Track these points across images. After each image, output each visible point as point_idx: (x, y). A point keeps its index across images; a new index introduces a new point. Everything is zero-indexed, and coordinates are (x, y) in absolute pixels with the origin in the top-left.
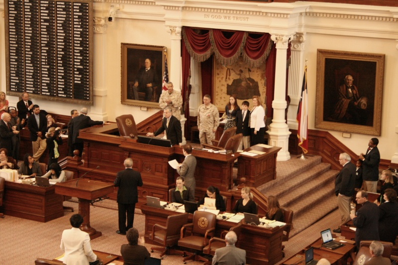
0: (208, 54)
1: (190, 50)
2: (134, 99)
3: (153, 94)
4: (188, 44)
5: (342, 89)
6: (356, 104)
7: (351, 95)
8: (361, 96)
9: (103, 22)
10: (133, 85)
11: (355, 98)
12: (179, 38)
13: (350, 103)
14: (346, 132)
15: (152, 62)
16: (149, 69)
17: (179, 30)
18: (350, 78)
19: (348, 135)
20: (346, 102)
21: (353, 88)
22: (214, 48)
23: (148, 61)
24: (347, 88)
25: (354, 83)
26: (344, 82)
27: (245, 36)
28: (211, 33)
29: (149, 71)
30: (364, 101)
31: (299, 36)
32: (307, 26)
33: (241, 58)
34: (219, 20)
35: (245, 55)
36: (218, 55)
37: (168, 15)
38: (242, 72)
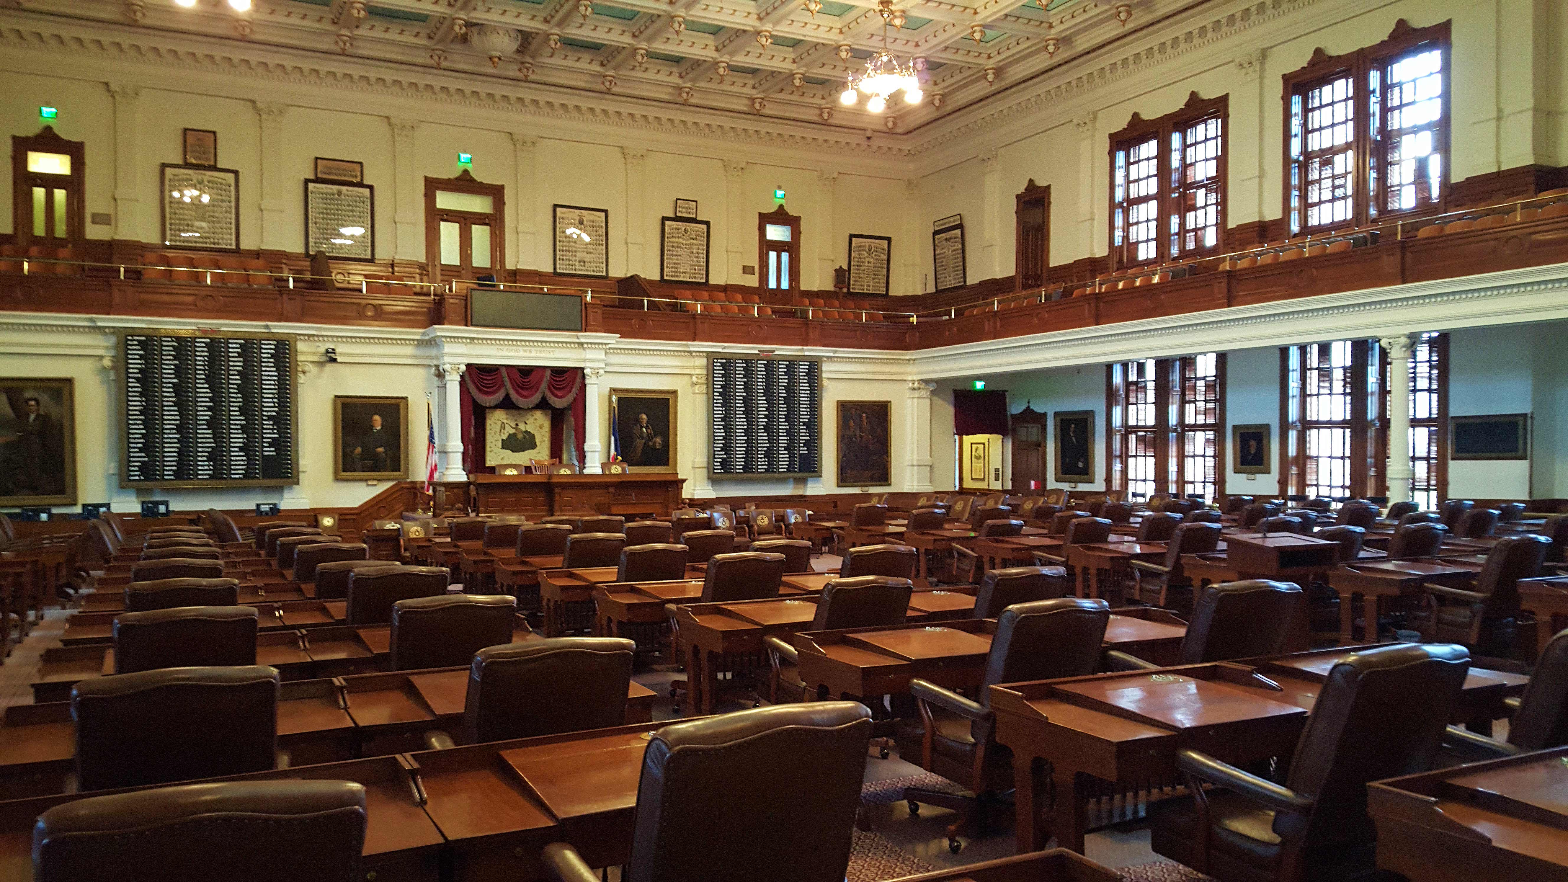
0: (500, 396)
1: (475, 392)
2: (354, 471)
3: (386, 461)
4: (470, 386)
5: (636, 429)
6: (651, 443)
7: (645, 435)
8: (656, 435)
10: (353, 452)
11: (650, 438)
12: (460, 378)
13: (646, 445)
15: (383, 420)
16: (379, 428)
18: (644, 416)
20: (641, 442)
21: (647, 428)
22: (508, 388)
23: (377, 418)
24: (641, 427)
25: (648, 421)
26: (638, 422)
27: (549, 373)
28: (503, 371)
29: (378, 431)
30: (659, 440)
33: (544, 398)
34: (516, 354)
35: (549, 395)
36: (514, 396)
37: (448, 348)
38: (517, 425)
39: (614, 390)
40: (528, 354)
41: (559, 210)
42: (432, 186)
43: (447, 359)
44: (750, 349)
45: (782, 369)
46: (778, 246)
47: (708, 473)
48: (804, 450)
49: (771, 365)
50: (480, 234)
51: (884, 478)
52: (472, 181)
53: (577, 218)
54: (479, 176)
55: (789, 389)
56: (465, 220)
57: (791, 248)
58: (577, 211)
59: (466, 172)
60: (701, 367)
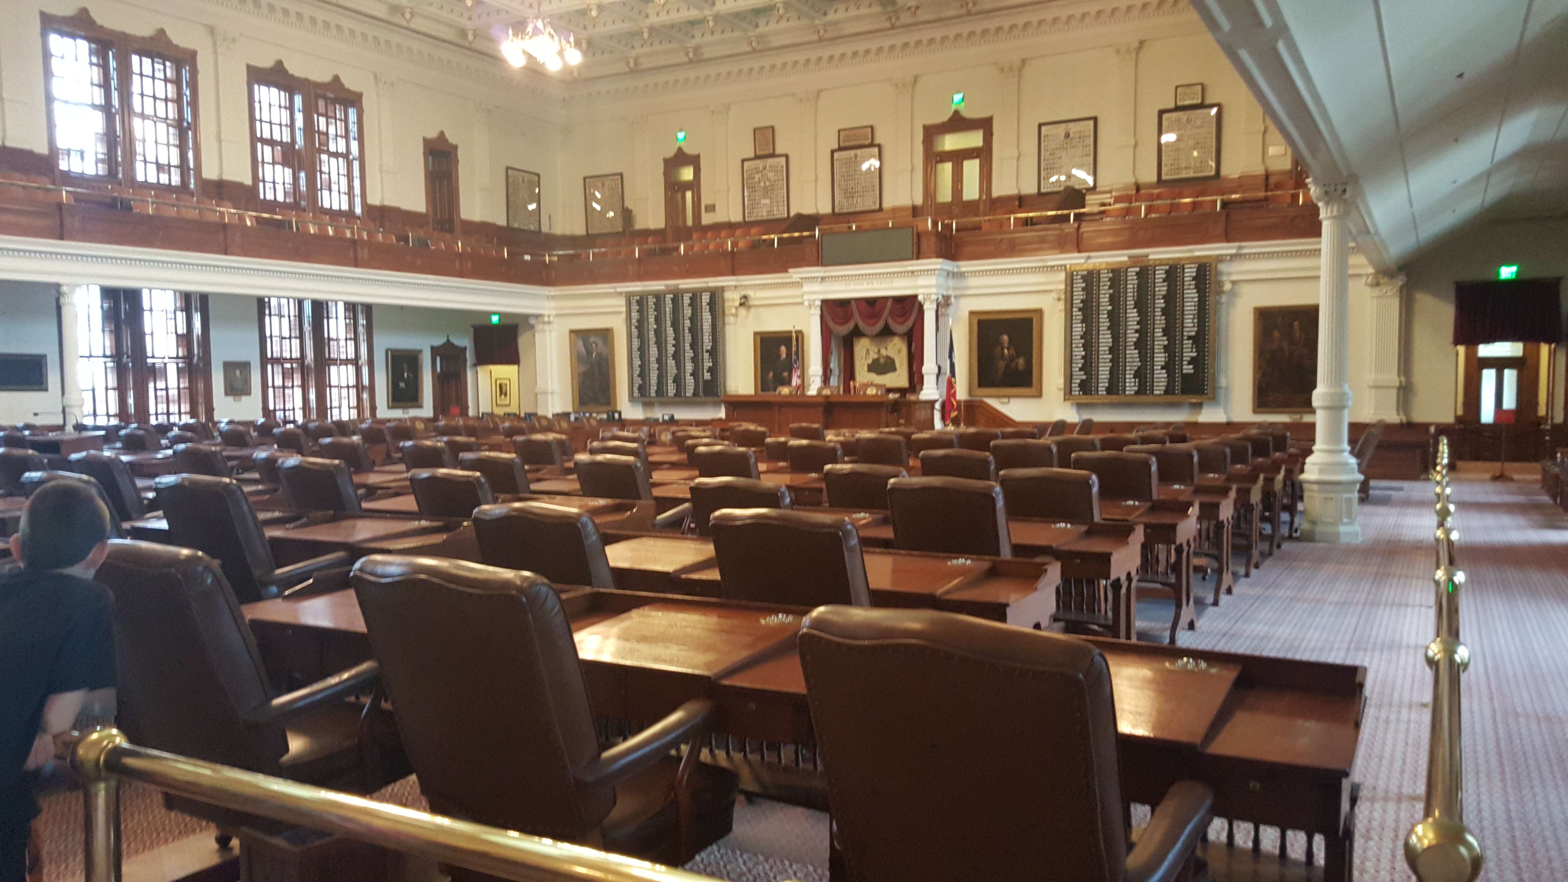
0: (850, 326)
1: (831, 324)
4: (828, 319)
5: (998, 350)
6: (1013, 365)
7: (1006, 357)
8: (1018, 355)
9: (734, 311)
10: (767, 376)
11: (1012, 359)
12: (818, 312)
13: (1007, 367)
14: (1004, 396)
15: (788, 349)
16: (784, 356)
17: (818, 303)
18: (1005, 338)
19: (1006, 400)
20: (1002, 365)
21: (1008, 349)
22: (857, 319)
23: (783, 348)
24: (1003, 349)
25: (1010, 342)
26: (998, 343)
27: (889, 303)
28: (853, 303)
29: (784, 359)
30: (1021, 361)
31: (947, 298)
32: (955, 288)
33: (886, 325)
34: (861, 287)
35: (891, 322)
36: (862, 326)
37: (807, 288)
38: (879, 351)
39: (972, 313)
40: (870, 286)
41: (1043, 128)
42: (931, 133)
43: (805, 297)
44: (1120, 257)
45: (1160, 275)
47: (1065, 395)
48: (1188, 369)
49: (1145, 273)
50: (971, 168)
52: (964, 119)
53: (1063, 133)
54: (967, 114)
55: (1169, 298)
56: (958, 157)
58: (1063, 126)
59: (956, 112)
60: (1059, 282)
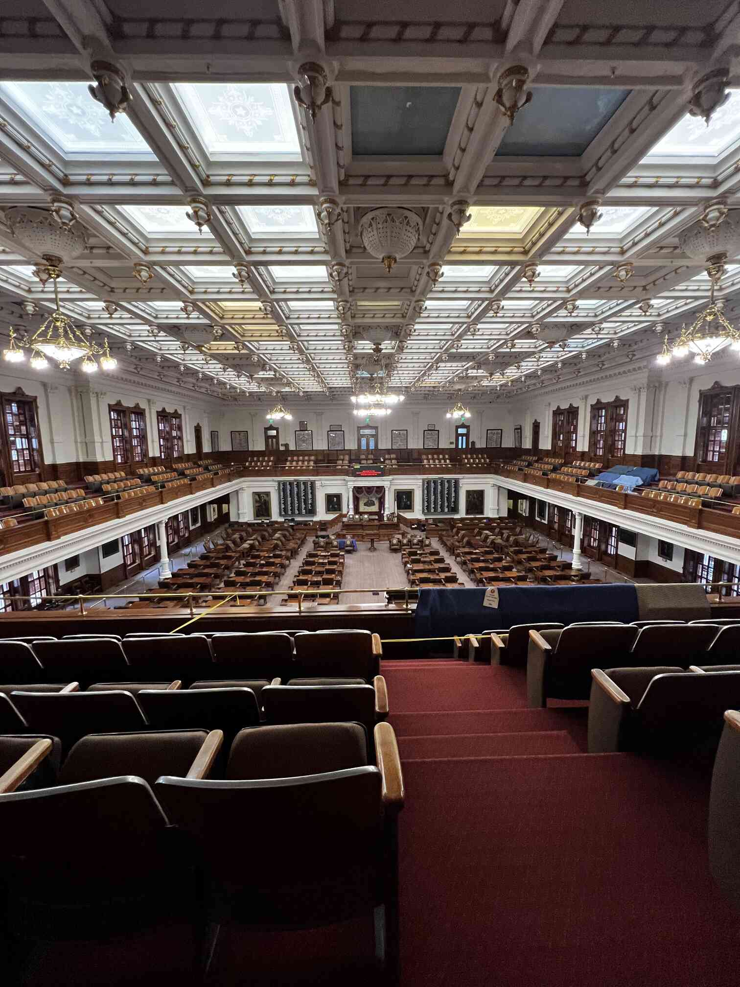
1: (356, 494)
2: (330, 511)
3: (337, 509)
4: (355, 491)
6: (406, 504)
8: (408, 501)
9: (320, 487)
10: (330, 507)
11: (406, 502)
12: (352, 490)
14: (404, 512)
15: (337, 499)
16: (335, 501)
17: (353, 487)
20: (403, 504)
21: (405, 499)
23: (335, 499)
24: (403, 499)
25: (406, 497)
26: (402, 497)
27: (375, 488)
28: (363, 488)
30: (409, 503)
34: (367, 483)
35: (376, 493)
37: (349, 482)
38: (368, 499)
39: (395, 490)
40: (370, 483)
41: (393, 431)
42: (360, 429)
43: (348, 485)
44: (436, 477)
45: (446, 482)
46: (462, 435)
47: (421, 512)
48: (452, 505)
49: (442, 481)
50: (372, 440)
51: (482, 512)
52: (370, 426)
55: (448, 487)
56: (368, 437)
57: (467, 435)
58: (399, 431)
59: (368, 424)
60: (420, 482)
